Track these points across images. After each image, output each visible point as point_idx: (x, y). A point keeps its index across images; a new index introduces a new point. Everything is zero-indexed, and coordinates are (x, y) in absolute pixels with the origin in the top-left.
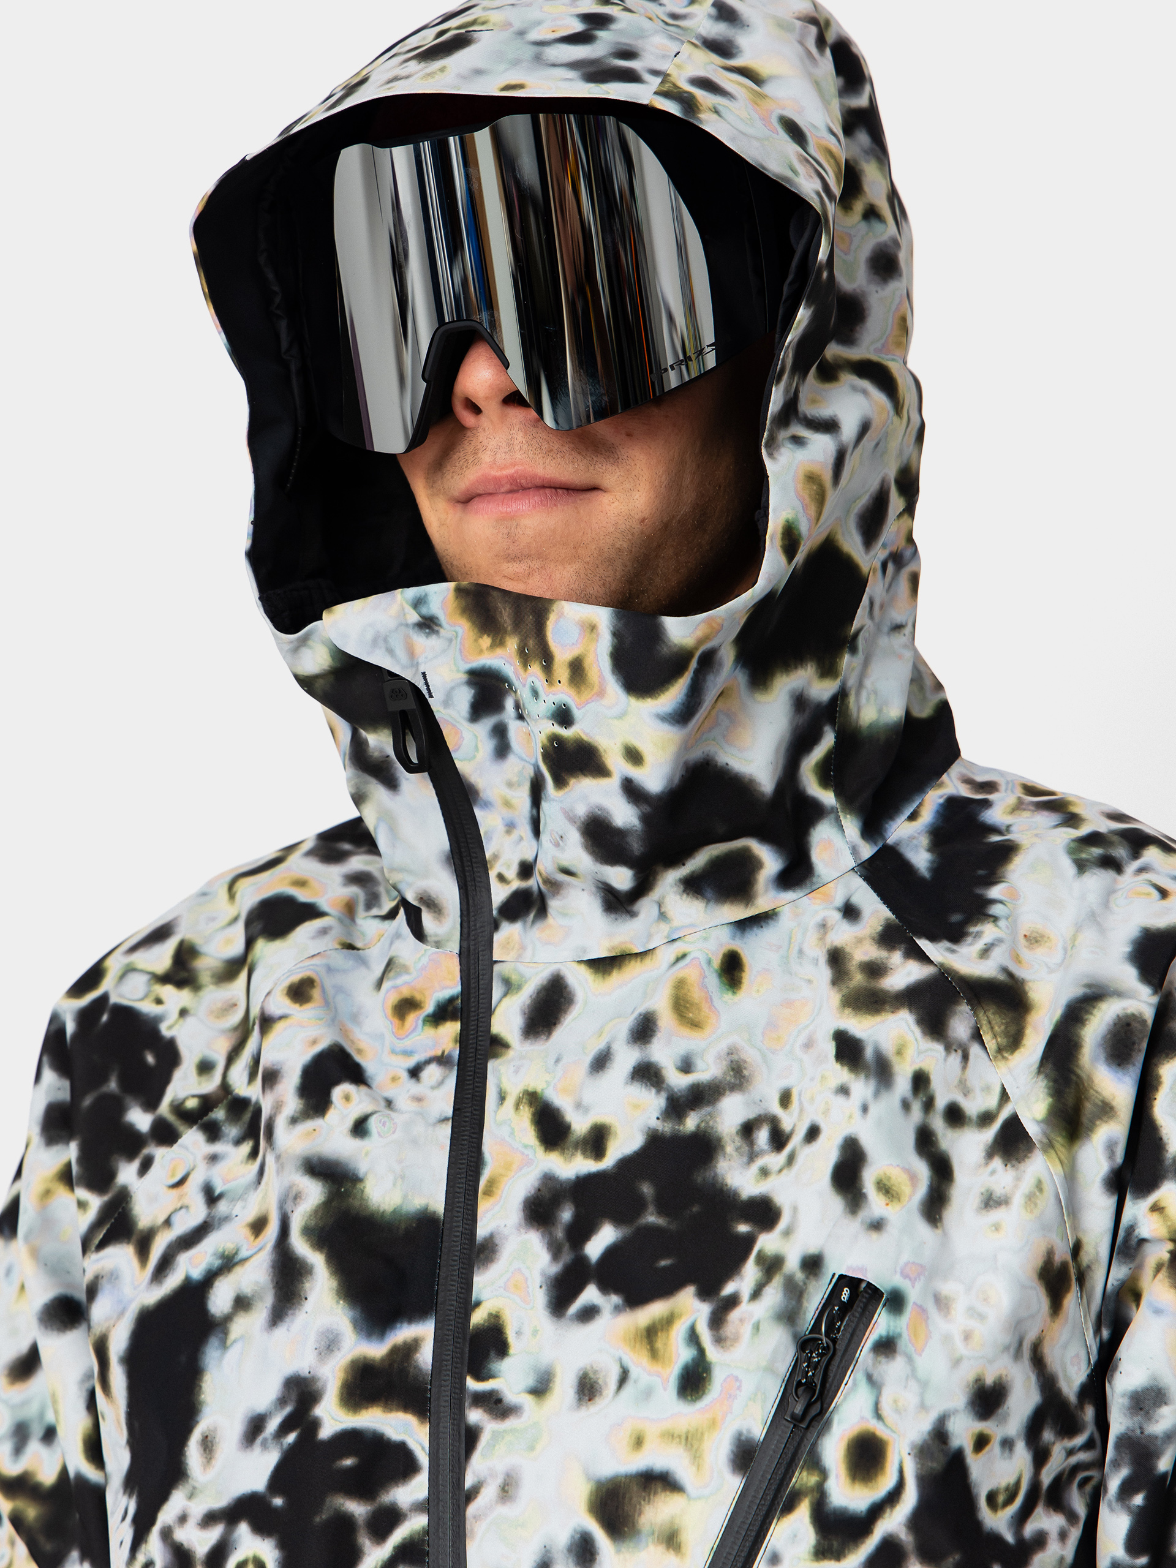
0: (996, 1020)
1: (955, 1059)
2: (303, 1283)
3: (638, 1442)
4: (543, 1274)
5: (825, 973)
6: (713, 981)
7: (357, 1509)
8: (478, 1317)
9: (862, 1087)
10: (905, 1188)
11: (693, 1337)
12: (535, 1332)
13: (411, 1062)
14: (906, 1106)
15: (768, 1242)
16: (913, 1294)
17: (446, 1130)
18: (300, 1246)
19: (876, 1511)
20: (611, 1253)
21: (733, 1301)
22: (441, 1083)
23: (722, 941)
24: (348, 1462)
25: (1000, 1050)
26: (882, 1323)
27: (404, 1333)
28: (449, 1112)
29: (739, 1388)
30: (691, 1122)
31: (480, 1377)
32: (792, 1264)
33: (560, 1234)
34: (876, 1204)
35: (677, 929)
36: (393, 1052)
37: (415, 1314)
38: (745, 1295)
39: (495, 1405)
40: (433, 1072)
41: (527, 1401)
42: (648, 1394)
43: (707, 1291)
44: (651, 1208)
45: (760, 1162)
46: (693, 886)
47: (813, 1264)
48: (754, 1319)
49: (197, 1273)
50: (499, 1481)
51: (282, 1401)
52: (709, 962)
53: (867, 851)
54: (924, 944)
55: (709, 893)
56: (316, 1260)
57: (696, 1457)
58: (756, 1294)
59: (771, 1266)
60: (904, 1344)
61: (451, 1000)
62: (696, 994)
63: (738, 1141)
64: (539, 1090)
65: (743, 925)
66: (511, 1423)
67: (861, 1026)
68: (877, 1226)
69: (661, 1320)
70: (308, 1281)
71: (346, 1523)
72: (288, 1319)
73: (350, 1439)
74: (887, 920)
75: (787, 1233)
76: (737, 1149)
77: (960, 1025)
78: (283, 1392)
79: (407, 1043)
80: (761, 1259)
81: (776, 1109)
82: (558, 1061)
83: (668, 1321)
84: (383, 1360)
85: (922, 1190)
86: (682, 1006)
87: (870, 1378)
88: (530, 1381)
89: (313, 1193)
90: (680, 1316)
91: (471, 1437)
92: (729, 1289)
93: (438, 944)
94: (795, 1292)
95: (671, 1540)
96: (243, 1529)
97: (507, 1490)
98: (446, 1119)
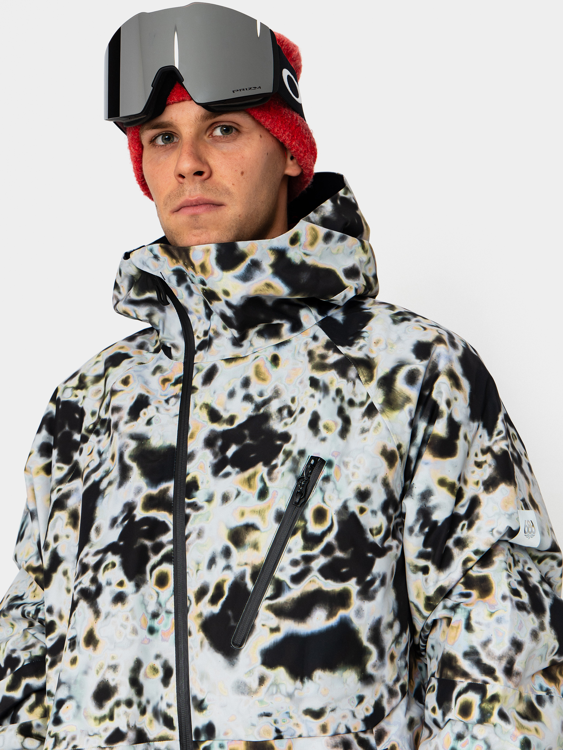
0: (364, 371)
1: (351, 384)
2: (129, 473)
3: (243, 514)
4: (210, 463)
5: (307, 358)
6: (269, 365)
7: (148, 543)
8: (188, 479)
9: (318, 395)
10: (334, 427)
11: (262, 479)
12: (208, 482)
13: (166, 398)
14: (334, 400)
15: (287, 447)
16: (336, 462)
17: (177, 418)
18: (128, 461)
19: (324, 534)
20: (235, 454)
21: (275, 466)
22: (175, 404)
23: (272, 351)
24: (145, 528)
25: (366, 381)
26: (325, 471)
27: (163, 486)
28: (178, 413)
29: (277, 494)
30: (262, 411)
31: (189, 498)
32: (295, 453)
33: (217, 449)
34: (323, 432)
35: (256, 349)
36: (161, 395)
37: (167, 479)
38: (279, 464)
39: (195, 507)
40: (173, 401)
41: (205, 504)
42: (247, 499)
43: (267, 463)
44: (248, 438)
45: (284, 421)
46: (260, 334)
47: (302, 453)
48: (282, 472)
49: (97, 479)
50: (197, 531)
51: (123, 512)
52: (267, 359)
53: (320, 318)
54: (340, 348)
55: (266, 336)
56: (134, 465)
57: (263, 518)
58: (283, 464)
59: (288, 454)
60: (333, 478)
61: (180, 377)
62: (263, 370)
63: (277, 414)
64: (209, 403)
65: (278, 346)
66: (200, 512)
67: (318, 375)
68: (324, 440)
69: (252, 475)
70: (131, 472)
71: (144, 548)
72: (124, 485)
73: (146, 520)
74: (327, 340)
75: (293, 443)
76: (277, 417)
77: (352, 373)
78: (123, 509)
79: (165, 393)
80: (285, 452)
81: (290, 403)
82: (214, 393)
83: (254, 475)
84: (157, 494)
85: (339, 427)
86: (258, 373)
87: (321, 489)
88: (206, 498)
89: (133, 444)
90: (258, 473)
91: (187, 518)
92: (274, 462)
93: (176, 360)
94: (296, 462)
95: (255, 546)
96: (109, 554)
97: (200, 534)
98: (177, 415)
